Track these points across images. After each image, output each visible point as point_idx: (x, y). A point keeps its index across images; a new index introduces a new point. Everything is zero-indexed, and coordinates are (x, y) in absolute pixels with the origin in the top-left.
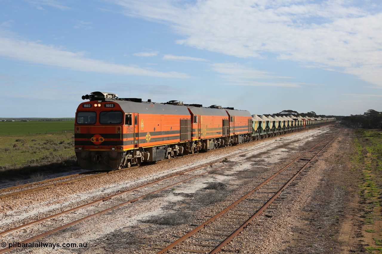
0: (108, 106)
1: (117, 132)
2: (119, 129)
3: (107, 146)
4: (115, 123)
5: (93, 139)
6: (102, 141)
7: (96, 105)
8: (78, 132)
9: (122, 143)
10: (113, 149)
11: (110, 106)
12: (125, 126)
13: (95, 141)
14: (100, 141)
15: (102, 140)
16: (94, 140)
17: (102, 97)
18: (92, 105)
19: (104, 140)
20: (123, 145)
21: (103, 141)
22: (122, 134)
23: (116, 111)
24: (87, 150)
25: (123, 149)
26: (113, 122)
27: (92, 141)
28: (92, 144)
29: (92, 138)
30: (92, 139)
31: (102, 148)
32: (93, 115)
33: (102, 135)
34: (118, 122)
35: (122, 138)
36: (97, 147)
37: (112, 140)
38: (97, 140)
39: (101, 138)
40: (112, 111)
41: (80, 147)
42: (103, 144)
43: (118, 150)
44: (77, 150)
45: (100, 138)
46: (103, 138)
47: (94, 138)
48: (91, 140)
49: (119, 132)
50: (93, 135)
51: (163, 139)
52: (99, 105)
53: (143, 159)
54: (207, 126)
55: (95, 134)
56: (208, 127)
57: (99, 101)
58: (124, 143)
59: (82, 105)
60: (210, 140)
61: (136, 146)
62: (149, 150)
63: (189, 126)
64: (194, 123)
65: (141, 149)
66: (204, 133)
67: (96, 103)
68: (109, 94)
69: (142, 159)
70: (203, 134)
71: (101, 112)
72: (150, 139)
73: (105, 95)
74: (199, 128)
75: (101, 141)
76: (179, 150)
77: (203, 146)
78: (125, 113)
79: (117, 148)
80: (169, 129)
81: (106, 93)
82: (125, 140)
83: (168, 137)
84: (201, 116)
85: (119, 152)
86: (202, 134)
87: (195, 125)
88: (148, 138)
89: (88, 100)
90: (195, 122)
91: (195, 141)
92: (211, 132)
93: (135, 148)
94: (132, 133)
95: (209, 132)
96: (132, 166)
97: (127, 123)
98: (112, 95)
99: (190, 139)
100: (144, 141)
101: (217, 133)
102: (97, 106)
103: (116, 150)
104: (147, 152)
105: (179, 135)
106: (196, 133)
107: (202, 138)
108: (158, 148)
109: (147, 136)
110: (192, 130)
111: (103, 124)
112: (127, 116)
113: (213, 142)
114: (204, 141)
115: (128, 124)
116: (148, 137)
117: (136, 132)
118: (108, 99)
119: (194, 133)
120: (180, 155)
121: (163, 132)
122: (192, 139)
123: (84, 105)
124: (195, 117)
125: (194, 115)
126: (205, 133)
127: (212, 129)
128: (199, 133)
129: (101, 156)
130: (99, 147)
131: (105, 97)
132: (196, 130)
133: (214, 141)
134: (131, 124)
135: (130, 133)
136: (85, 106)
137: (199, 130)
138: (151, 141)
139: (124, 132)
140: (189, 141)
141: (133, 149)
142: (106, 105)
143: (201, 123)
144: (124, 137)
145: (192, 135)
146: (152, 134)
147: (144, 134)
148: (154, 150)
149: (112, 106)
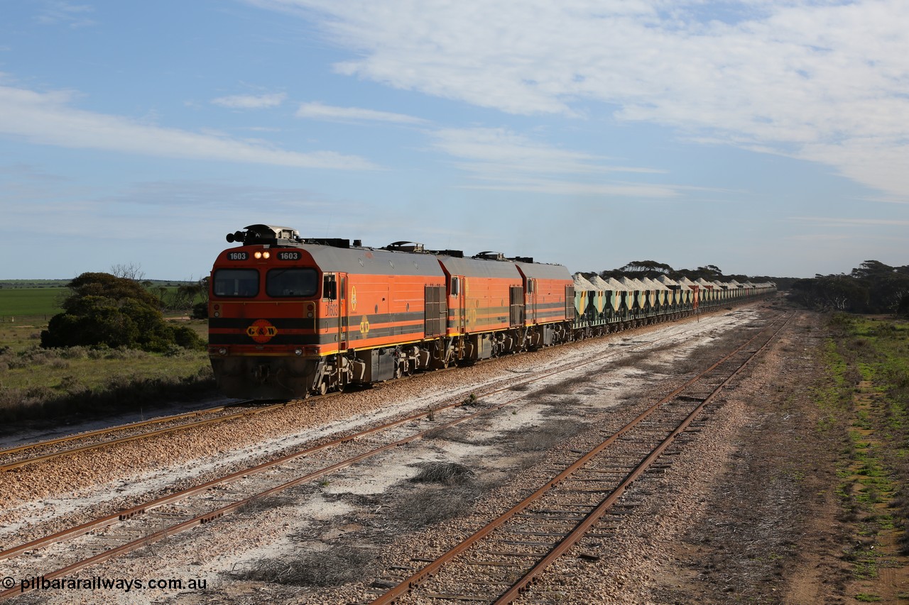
0: (285, 256)
1: (305, 314)
2: (310, 308)
3: (284, 346)
4: (302, 294)
5: (252, 330)
6: (271, 335)
7: (258, 255)
8: (217, 315)
9: (316, 339)
10: (297, 352)
11: (290, 256)
12: (324, 301)
13: (256, 334)
14: (268, 334)
15: (272, 331)
16: (253, 333)
17: (271, 237)
18: (250, 255)
19: (276, 332)
20: (319, 344)
21: (274, 335)
22: (318, 319)
23: (304, 268)
24: (239, 354)
25: (319, 352)
26: (296, 293)
27: (250, 335)
28: (251, 341)
29: (250, 327)
30: (250, 330)
31: (272, 350)
32: (251, 276)
33: (273, 322)
34: (308, 291)
35: (318, 328)
36: (261, 347)
37: (295, 331)
38: (261, 332)
39: (271, 327)
40: (294, 268)
41: (223, 348)
42: (275, 340)
43: (309, 355)
44: (214, 354)
45: (267, 328)
46: (274, 328)
47: (255, 328)
48: (247, 331)
49: (310, 315)
50: (251, 322)
51: (392, 332)
52: (267, 255)
53: (352, 377)
54: (477, 301)
55: (257, 319)
56: (480, 306)
57: (266, 246)
58: (321, 340)
59: (226, 255)
60: (484, 336)
61: (343, 346)
62: (365, 355)
63: (443, 302)
64: (452, 296)
65: (350, 354)
66: (472, 319)
67: (258, 251)
68: (284, 231)
69: (350, 376)
70: (470, 321)
71: (272, 269)
72: (367, 331)
73: (277, 231)
74: (462, 307)
75: (270, 333)
76: (419, 357)
77: (468, 350)
78: (324, 274)
79: (307, 350)
80: (404, 311)
81: (279, 227)
82: (322, 332)
83: (402, 328)
84: (466, 279)
85: (310, 358)
86: (468, 321)
87: (454, 300)
88: (365, 330)
89: (240, 244)
90: (455, 292)
91: (455, 337)
92: (486, 316)
93: (341, 352)
94: (335, 316)
95: (481, 316)
96: (329, 391)
97: (326, 296)
98: (290, 231)
99: (443, 333)
100: (357, 336)
101: (499, 319)
102: (262, 256)
103: (304, 355)
104: (359, 361)
105: (422, 322)
106: (456, 318)
107: (468, 330)
108: (381, 352)
109: (362, 323)
110: (449, 312)
111: (274, 297)
112: (326, 278)
113: (490, 342)
114: (471, 339)
115: (329, 298)
116: (364, 327)
117: (343, 315)
118: (284, 241)
119: (451, 318)
120: (422, 370)
121: (393, 315)
122: (448, 332)
123: (232, 255)
124: (455, 281)
125: (452, 277)
126: (475, 320)
127: (487, 310)
128: (461, 319)
129: (269, 367)
130: (264, 348)
131: (277, 237)
132: (457, 312)
133: (491, 339)
134: (334, 297)
135: (332, 316)
136: (234, 256)
137: (463, 312)
138: (369, 337)
139: (322, 315)
140: (441, 337)
141: (337, 352)
142: (282, 254)
143: (467, 295)
144: (320, 326)
145: (448, 324)
146: (372, 319)
147: (358, 320)
148: (375, 356)
149: (294, 256)
